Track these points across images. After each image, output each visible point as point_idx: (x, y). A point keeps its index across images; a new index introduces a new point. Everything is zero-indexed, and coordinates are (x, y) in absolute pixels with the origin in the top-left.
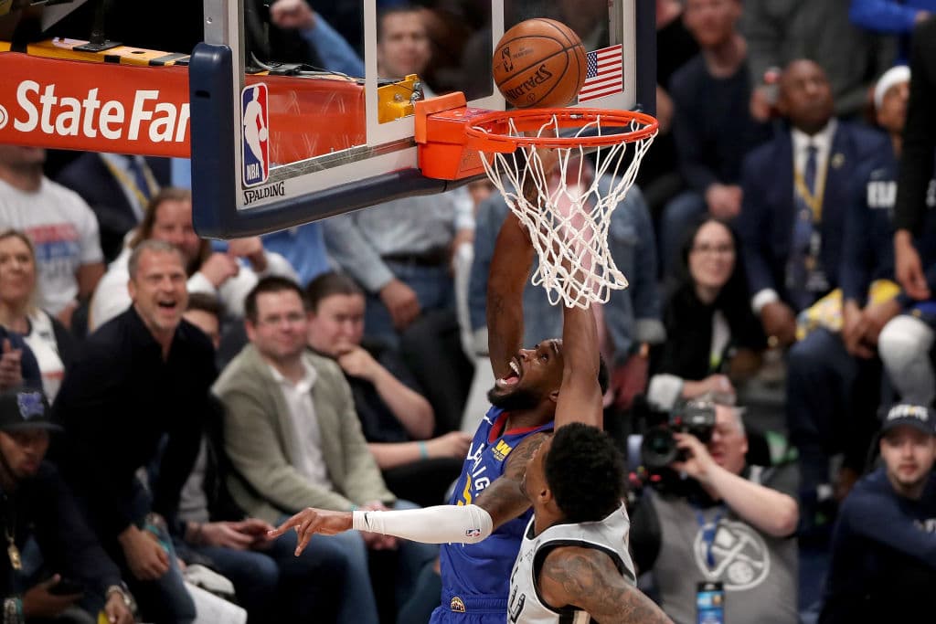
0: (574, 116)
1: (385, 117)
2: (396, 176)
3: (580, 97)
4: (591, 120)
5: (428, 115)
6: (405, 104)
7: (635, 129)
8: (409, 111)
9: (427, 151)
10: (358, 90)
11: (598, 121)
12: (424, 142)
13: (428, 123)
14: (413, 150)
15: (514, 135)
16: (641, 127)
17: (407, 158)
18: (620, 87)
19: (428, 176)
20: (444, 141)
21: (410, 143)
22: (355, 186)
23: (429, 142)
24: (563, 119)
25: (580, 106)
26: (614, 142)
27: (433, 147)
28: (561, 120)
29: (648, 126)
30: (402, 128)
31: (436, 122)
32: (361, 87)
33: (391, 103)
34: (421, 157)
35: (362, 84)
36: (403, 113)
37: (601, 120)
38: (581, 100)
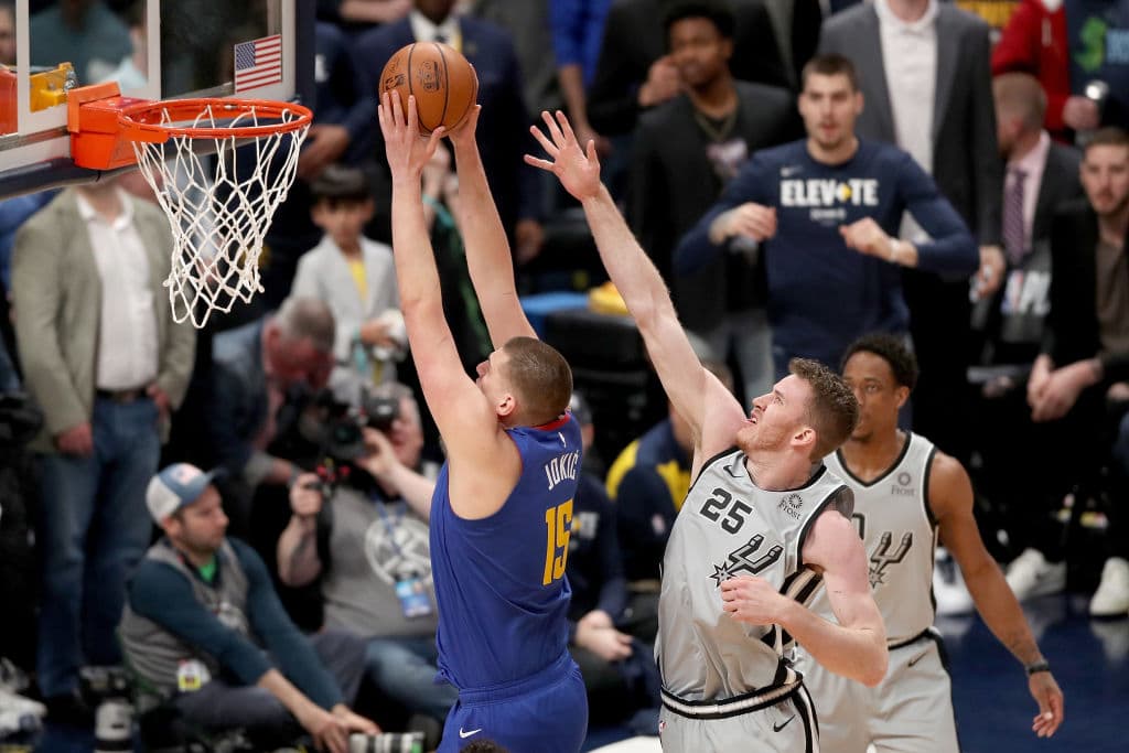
0: (229, 107)
1: (38, 105)
2: (49, 165)
3: (237, 87)
4: (245, 111)
5: (81, 104)
6: (57, 93)
7: (287, 120)
8: (62, 99)
9: (81, 142)
10: (11, 78)
11: (253, 111)
12: (77, 131)
13: (81, 112)
14: (66, 139)
15: (167, 125)
16: (296, 118)
17: (60, 148)
18: (279, 77)
19: (82, 165)
20: (96, 130)
21: (63, 131)
22: (7, 175)
23: (82, 131)
24: (218, 110)
25: (237, 97)
26: (269, 133)
27: (85, 136)
28: (215, 111)
29: (302, 118)
30: (55, 117)
31: (90, 111)
32: (13, 75)
33: (44, 92)
34: (74, 146)
35: (15, 72)
36: (56, 101)
37: (256, 111)
38: (239, 91)
